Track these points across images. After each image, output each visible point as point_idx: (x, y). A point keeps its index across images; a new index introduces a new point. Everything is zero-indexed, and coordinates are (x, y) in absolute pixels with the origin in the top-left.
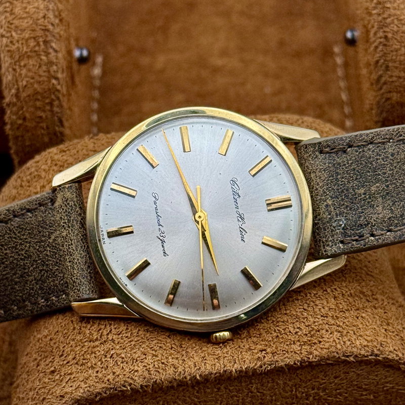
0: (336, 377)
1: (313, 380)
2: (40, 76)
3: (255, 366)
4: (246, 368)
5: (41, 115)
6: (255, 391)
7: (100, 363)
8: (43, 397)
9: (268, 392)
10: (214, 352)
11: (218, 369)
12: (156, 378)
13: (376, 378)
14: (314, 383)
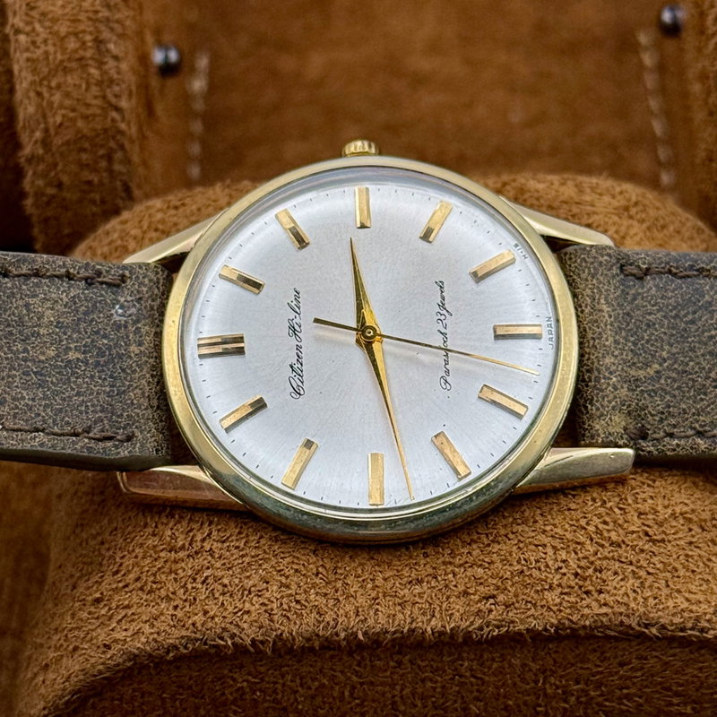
0: (622, 665)
1: (579, 665)
2: (88, 105)
3: (469, 626)
4: (452, 629)
5: (90, 178)
6: (468, 674)
7: (182, 591)
8: (74, 644)
9: (493, 679)
10: (396, 592)
11: (399, 625)
12: (282, 628)
13: (700, 675)
14: (580, 672)
